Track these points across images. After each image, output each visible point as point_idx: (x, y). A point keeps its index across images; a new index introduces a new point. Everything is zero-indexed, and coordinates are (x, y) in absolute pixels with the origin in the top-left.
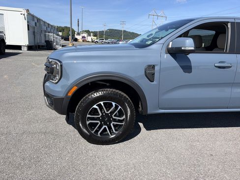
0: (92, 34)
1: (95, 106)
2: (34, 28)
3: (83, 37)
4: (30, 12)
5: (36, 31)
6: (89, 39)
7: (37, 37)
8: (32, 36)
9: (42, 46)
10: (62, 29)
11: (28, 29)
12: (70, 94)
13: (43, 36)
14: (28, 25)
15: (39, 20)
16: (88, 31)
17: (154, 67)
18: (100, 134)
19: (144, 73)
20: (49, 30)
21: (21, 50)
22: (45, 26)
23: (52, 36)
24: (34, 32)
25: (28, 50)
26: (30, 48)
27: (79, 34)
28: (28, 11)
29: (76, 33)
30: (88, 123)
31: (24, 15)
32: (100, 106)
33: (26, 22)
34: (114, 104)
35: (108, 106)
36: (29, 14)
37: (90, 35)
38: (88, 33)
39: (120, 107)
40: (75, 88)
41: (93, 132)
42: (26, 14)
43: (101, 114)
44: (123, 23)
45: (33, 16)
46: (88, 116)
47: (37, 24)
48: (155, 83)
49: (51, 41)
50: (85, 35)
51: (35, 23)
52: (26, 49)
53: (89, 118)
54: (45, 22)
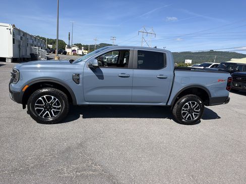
0: (83, 48)
1: (40, 98)
2: (20, 42)
3: (73, 51)
4: (16, 27)
5: (21, 44)
6: (80, 52)
7: (23, 50)
8: (17, 49)
9: (28, 59)
10: (52, 42)
11: (14, 43)
12: (24, 90)
13: (28, 49)
14: (14, 39)
15: (25, 34)
16: (80, 44)
17: (78, 75)
18: (44, 116)
19: (72, 78)
20: (35, 43)
21: (5, 61)
22: (31, 39)
23: (37, 50)
24: (19, 46)
25: (12, 62)
26: (14, 60)
27: (69, 47)
28: (14, 26)
29: (66, 46)
30: (36, 109)
31: (10, 30)
32: (43, 98)
33: (11, 36)
34: (53, 97)
35: (49, 98)
36: (15, 29)
37: (81, 49)
38: (80, 46)
39: (57, 99)
40: (27, 86)
41: (39, 115)
42: (12, 29)
43: (44, 104)
44: (113, 38)
45: (19, 31)
46: (36, 104)
47: (24, 38)
48: (80, 84)
49: (36, 55)
50: (76, 48)
51: (21, 37)
52: (10, 61)
53: (36, 106)
54: (31, 36)
